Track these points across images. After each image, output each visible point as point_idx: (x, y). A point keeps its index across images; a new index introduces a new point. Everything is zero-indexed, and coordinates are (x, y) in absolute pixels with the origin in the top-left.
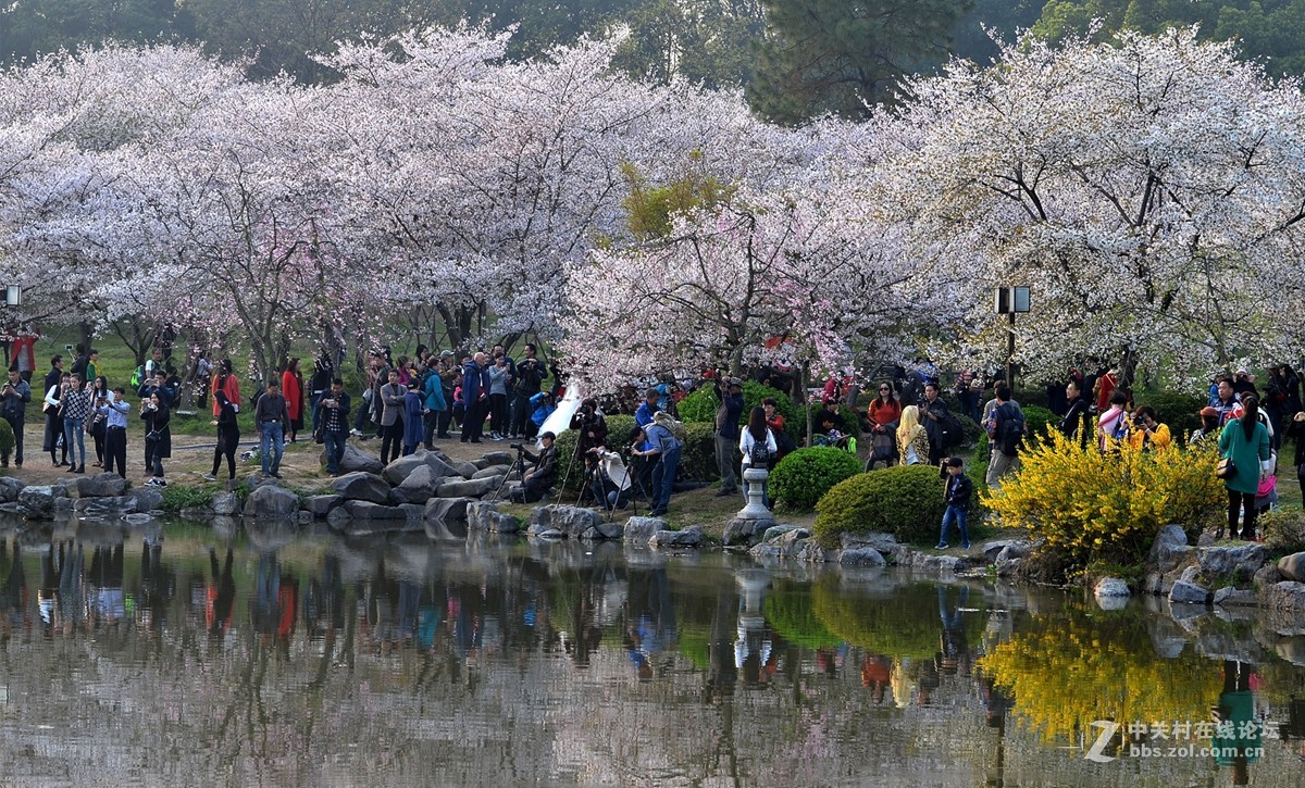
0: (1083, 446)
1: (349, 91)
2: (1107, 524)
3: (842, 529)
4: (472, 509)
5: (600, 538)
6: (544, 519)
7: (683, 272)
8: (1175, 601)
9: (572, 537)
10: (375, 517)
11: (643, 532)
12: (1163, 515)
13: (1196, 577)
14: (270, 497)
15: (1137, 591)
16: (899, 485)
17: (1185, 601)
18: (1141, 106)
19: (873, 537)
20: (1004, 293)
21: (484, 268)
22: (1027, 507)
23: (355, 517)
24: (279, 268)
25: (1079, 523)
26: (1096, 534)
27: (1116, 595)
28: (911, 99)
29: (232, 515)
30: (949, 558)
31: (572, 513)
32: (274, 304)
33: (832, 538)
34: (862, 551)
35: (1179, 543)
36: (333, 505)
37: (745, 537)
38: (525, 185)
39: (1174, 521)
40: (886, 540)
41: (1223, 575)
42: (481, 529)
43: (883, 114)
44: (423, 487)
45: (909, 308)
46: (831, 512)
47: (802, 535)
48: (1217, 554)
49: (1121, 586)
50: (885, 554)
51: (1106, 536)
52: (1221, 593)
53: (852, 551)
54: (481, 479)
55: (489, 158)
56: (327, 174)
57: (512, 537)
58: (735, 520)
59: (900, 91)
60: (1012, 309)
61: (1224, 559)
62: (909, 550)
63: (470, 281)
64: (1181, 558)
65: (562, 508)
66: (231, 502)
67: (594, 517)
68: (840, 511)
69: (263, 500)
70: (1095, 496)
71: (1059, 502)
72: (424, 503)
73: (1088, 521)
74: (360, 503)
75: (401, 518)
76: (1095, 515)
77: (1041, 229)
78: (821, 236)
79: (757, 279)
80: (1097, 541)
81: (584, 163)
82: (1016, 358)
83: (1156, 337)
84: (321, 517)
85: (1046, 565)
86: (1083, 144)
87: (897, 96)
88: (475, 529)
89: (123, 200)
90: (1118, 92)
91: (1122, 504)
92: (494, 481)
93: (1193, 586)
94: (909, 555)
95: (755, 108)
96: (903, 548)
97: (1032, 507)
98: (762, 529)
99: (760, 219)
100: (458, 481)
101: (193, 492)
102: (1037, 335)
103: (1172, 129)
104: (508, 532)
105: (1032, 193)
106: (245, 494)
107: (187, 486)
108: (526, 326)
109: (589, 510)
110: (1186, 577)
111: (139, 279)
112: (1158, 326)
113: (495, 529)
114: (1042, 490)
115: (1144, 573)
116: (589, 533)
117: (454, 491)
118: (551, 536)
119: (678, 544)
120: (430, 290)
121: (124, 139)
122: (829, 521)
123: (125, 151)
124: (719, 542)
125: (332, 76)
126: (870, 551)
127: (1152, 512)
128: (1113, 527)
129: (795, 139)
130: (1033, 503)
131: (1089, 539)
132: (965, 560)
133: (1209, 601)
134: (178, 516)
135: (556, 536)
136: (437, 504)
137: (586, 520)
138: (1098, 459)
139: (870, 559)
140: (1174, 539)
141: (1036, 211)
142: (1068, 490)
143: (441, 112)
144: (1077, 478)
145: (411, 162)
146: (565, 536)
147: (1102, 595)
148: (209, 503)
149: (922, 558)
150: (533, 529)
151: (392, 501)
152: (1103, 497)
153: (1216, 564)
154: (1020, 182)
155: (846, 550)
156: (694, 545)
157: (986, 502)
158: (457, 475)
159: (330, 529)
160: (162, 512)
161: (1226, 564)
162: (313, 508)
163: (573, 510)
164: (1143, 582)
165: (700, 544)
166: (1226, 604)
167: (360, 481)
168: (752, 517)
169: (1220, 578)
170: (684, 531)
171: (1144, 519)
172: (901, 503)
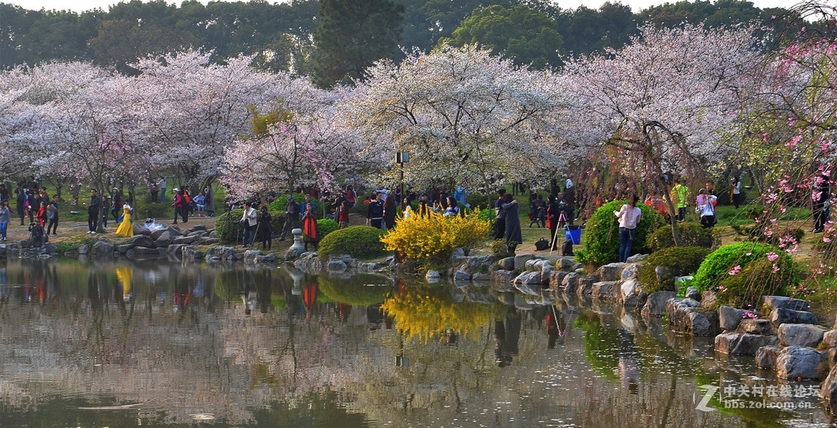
0: (422, 217)
1: (144, 79)
2: (430, 248)
3: (329, 253)
4: (184, 249)
5: (235, 259)
6: (212, 252)
7: (268, 148)
8: (457, 279)
9: (223, 259)
10: (146, 253)
11: (252, 256)
12: (454, 244)
13: (466, 269)
14: (101, 246)
15: (443, 275)
16: (352, 234)
17: (461, 279)
18: (455, 77)
19: (342, 256)
20: (399, 154)
21: (197, 149)
22: (399, 242)
23: (138, 253)
24: (104, 151)
25: (420, 248)
26: (427, 252)
27: (434, 277)
28: (371, 77)
29: (86, 254)
30: (372, 264)
31: (223, 249)
32: (103, 166)
33: (325, 257)
34: (337, 262)
35: (461, 255)
36: (128, 248)
37: (293, 257)
38: (213, 116)
39: (460, 246)
40: (347, 257)
41: (476, 268)
42: (187, 257)
43: (360, 83)
44: (167, 240)
45: (365, 162)
46: (325, 246)
47: (314, 256)
48: (473, 259)
49: (436, 274)
50: (346, 263)
51: (431, 253)
52: (476, 275)
53: (332, 262)
54: (191, 236)
55: (197, 104)
56: (132, 113)
57: (199, 260)
58: (289, 251)
59: (366, 74)
60: (402, 161)
61: (477, 261)
62: (356, 261)
63: (191, 155)
64: (461, 261)
65: (220, 247)
66: (85, 249)
67: (232, 250)
68: (328, 246)
69: (99, 248)
70: (426, 237)
71: (412, 240)
72: (167, 247)
73: (423, 247)
74: (139, 247)
75: (157, 253)
76: (426, 244)
77: (414, 128)
78: (328, 134)
79: (298, 151)
80: (427, 255)
81: (237, 106)
82: (404, 181)
83: (460, 171)
84: (123, 254)
85: (409, 266)
86: (430, 92)
87: (364, 76)
88: (185, 257)
89: (47, 125)
90: (445, 71)
91: (437, 239)
92: (196, 237)
93: (464, 273)
94: (356, 263)
95: (314, 82)
96: (354, 260)
97: (401, 242)
98: (299, 254)
99: (299, 127)
100: (181, 237)
101: (70, 245)
102: (412, 172)
103: (466, 86)
104: (198, 258)
105: (411, 114)
106: (92, 245)
107: (67, 242)
108: (214, 173)
109: (231, 248)
110: (462, 269)
111: (53, 157)
112: (462, 166)
113: (192, 257)
114: (405, 235)
115: (447, 268)
116: (230, 257)
117: (180, 241)
118: (215, 259)
119: (265, 261)
120: (174, 159)
121: (50, 100)
122: (324, 250)
123: (49, 105)
124: (283, 260)
125: (136, 73)
126: (340, 262)
127: (449, 243)
128: (433, 249)
129: (330, 95)
130: (401, 240)
131: (424, 254)
132: (377, 264)
133: (471, 279)
134: (63, 255)
135: (217, 259)
136: (173, 247)
137: (229, 252)
138: (427, 221)
139: (340, 265)
140: (459, 254)
141: (413, 121)
142: (415, 235)
143: (180, 86)
144: (420, 229)
145: (166, 107)
146: (221, 259)
147: (428, 277)
148: (76, 249)
149: (361, 264)
150: (207, 256)
151: (154, 246)
152: (429, 237)
153: (473, 263)
154: (406, 109)
155: (331, 262)
156: (272, 261)
157: (383, 241)
158: (181, 235)
159: (128, 259)
160: (57, 254)
161: (478, 263)
162: (120, 250)
163: (224, 248)
164: (446, 271)
165: (275, 261)
166: (478, 280)
167: (140, 238)
168: (295, 249)
169: (475, 269)
170: (268, 256)
171: (446, 246)
172: (353, 242)
